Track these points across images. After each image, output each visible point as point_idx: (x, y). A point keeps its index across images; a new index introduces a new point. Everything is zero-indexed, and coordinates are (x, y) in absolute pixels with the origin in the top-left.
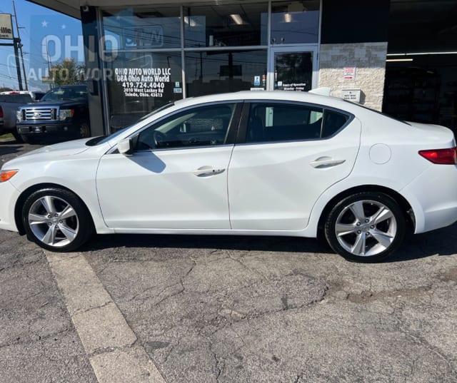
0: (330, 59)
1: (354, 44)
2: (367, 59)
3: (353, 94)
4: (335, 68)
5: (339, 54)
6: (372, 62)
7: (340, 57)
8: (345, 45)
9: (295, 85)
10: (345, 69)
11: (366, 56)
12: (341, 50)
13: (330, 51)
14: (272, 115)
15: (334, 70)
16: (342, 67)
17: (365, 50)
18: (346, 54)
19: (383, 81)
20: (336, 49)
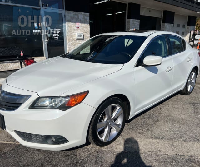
0: (70, 18)
1: (78, 13)
2: (83, 20)
3: (81, 35)
4: (72, 22)
5: (73, 16)
6: (85, 21)
7: (74, 17)
8: (75, 12)
9: (56, 29)
10: (76, 23)
11: (83, 18)
12: (74, 14)
13: (70, 14)
14: (46, 45)
15: (72, 23)
16: (75, 22)
17: (82, 16)
18: (76, 16)
19: (89, 30)
20: (72, 14)
